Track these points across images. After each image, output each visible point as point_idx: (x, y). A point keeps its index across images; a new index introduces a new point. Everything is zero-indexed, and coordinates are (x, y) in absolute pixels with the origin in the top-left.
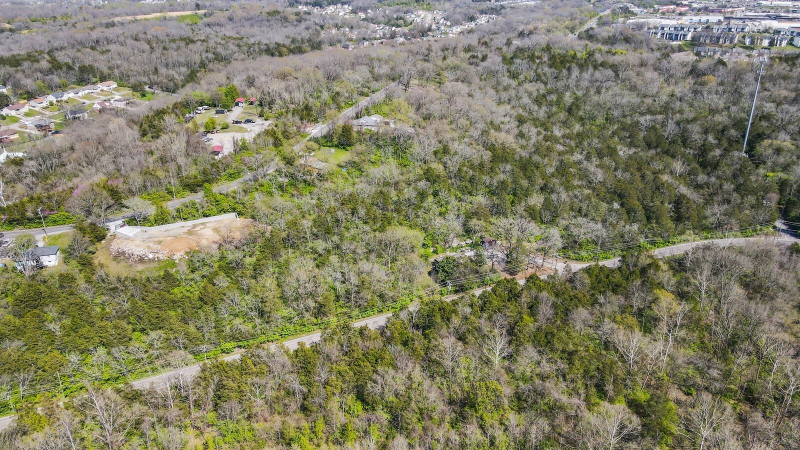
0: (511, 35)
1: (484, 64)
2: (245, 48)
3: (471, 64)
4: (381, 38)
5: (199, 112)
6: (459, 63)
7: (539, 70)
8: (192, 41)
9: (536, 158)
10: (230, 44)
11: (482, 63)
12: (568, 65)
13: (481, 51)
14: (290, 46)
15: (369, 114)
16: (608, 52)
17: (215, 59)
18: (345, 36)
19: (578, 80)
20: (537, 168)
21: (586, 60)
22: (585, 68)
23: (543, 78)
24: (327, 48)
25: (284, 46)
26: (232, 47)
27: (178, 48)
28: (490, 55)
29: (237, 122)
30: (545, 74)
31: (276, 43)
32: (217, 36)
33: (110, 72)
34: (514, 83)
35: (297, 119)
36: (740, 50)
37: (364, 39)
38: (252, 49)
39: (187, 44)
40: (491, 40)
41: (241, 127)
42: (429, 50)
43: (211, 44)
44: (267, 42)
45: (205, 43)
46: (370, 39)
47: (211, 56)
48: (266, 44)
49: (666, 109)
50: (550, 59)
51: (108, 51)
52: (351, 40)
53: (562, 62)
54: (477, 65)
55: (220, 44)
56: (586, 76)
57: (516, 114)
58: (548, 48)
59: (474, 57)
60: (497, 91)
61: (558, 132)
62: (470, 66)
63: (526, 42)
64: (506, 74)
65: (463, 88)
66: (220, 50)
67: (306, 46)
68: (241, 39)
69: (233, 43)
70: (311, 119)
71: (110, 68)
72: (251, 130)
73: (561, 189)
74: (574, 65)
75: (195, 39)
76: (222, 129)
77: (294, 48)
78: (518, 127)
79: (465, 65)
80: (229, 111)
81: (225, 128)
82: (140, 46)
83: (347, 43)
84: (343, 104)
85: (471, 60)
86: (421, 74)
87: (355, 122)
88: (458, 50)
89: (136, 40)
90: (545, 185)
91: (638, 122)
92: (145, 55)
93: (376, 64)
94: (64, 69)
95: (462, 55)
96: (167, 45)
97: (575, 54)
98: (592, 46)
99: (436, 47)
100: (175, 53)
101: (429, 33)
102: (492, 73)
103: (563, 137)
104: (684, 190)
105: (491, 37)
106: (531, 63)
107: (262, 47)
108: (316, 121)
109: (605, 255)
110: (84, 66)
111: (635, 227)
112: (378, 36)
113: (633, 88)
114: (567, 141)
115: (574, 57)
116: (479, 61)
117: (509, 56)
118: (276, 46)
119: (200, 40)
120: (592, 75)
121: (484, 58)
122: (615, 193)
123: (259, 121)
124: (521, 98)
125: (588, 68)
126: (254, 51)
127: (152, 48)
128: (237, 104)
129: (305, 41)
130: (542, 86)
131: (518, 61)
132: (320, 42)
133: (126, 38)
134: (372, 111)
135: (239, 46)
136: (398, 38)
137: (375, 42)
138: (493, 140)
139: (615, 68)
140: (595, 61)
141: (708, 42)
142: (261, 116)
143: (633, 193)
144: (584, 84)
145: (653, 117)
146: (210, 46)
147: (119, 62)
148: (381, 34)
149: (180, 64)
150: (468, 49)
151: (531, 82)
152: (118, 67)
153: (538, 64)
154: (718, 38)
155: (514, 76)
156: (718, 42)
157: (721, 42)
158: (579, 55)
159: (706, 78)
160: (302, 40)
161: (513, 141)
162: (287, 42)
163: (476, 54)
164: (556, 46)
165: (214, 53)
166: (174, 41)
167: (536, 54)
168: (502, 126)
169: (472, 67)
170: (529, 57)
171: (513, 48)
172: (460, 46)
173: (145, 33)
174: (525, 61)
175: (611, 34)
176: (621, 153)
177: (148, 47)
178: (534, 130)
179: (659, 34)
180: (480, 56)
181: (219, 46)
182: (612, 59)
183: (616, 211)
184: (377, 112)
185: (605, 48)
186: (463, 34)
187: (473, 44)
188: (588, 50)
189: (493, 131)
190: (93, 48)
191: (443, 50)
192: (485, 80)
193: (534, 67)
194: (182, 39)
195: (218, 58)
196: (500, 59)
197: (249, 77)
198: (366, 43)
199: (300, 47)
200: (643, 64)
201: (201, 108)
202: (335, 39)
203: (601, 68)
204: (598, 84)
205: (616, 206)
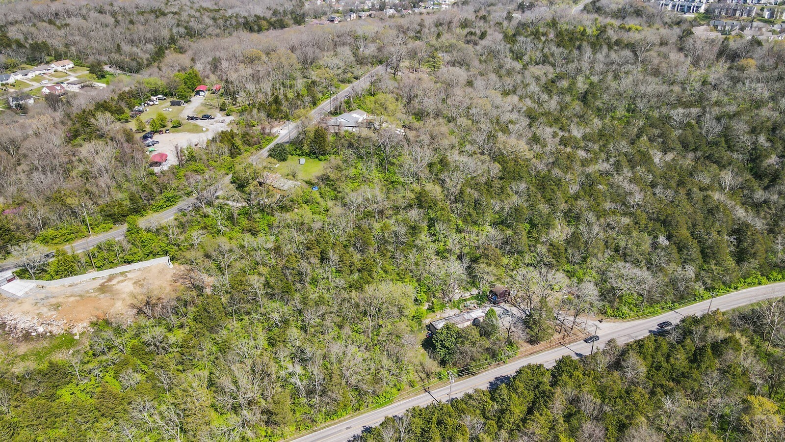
0: (511, 7)
1: (484, 42)
2: (221, 22)
3: (468, 42)
4: (369, 10)
5: (151, 103)
6: (455, 41)
7: (546, 50)
8: (164, 14)
9: (556, 172)
10: (204, 17)
11: (481, 42)
12: (578, 43)
13: (479, 26)
14: (271, 18)
15: (350, 109)
16: (621, 28)
17: (187, 34)
18: (331, 7)
19: (593, 62)
20: (558, 185)
21: (597, 37)
22: (598, 47)
23: (551, 59)
24: (310, 21)
25: (264, 19)
26: (207, 20)
27: (147, 21)
28: (489, 31)
29: (192, 118)
30: (553, 55)
31: (256, 16)
32: (191, 8)
33: (65, 50)
34: (518, 66)
35: (263, 115)
36: (761, 24)
37: (351, 11)
38: (228, 22)
39: (157, 17)
40: (489, 12)
41: (197, 126)
42: (421, 25)
43: (184, 16)
44: (246, 14)
45: (177, 17)
46: (358, 11)
47: (182, 30)
48: (244, 17)
49: (700, 100)
50: (557, 36)
51: (67, 25)
52: (337, 12)
53: (571, 40)
54: (476, 44)
55: (194, 17)
56: (600, 56)
57: (525, 108)
58: (554, 24)
59: (471, 34)
60: (500, 77)
61: (577, 132)
62: (467, 45)
63: (529, 16)
64: (509, 55)
65: (461, 74)
66: (193, 24)
67: (288, 20)
68: (217, 11)
69: (209, 16)
70: (280, 115)
71: (67, 45)
72: (207, 130)
73: (591, 217)
74: (585, 43)
75: (166, 11)
76: (174, 127)
77: (275, 22)
78: (530, 126)
79: (461, 44)
80: (186, 102)
81: (177, 126)
82: (103, 20)
83: (333, 15)
84: (320, 96)
85: (469, 38)
86: (413, 54)
87: (332, 120)
88: (454, 25)
89: (100, 12)
90: (570, 210)
91: (669, 118)
92: (108, 29)
93: (361, 44)
94: (14, 46)
95: (458, 31)
96: (135, 18)
97: (585, 30)
98: (603, 20)
99: (429, 21)
100: (141, 28)
101: (420, 4)
102: (493, 54)
103: (584, 137)
104: (741, 213)
105: (488, 9)
106: (536, 41)
107: (240, 20)
108: (286, 118)
109: (652, 310)
110: (37, 44)
111: (690, 271)
112: (366, 7)
113: (656, 73)
114: (590, 144)
115: (583, 33)
116: (477, 38)
117: (511, 33)
118: (255, 19)
119: (172, 13)
120: (607, 56)
121: (483, 36)
122: (657, 220)
123: (219, 116)
124: (528, 85)
125: (601, 47)
126: (231, 24)
127: (117, 21)
128: (198, 93)
129: (288, 13)
130: (551, 69)
131: (521, 39)
132: (304, 14)
133: (89, 10)
134: (355, 106)
135: (214, 19)
136: (388, 10)
137: (363, 14)
138: (501, 147)
139: (632, 47)
140: (608, 38)
141: (723, 14)
142: (222, 109)
143: (682, 219)
144: (599, 67)
145: (686, 111)
146: (182, 19)
147: (77, 38)
148: (370, 5)
149: (147, 41)
150: (464, 24)
151: (537, 64)
152: (75, 44)
153: (544, 42)
154: (735, 11)
155: (518, 57)
156: (735, 14)
157: (737, 15)
158: (589, 31)
159: (743, 62)
160: (285, 12)
161: (526, 147)
162: (268, 14)
163: (473, 31)
164: (563, 20)
165: (186, 28)
166: (142, 13)
167: (541, 30)
168: (510, 126)
169: (470, 46)
170: (532, 33)
171: (514, 23)
172: (455, 20)
173: (112, 5)
174: (529, 39)
175: (620, 7)
176: (657, 160)
177: (113, 20)
178: (549, 131)
179: (670, 6)
180: (478, 32)
181: (192, 19)
182: (626, 37)
183: (665, 249)
184: (360, 107)
185: (616, 23)
186: (458, 5)
187: (469, 18)
188: (599, 25)
189: (500, 134)
190: (51, 22)
191: (437, 26)
192: (485, 62)
193: (540, 46)
194: (152, 11)
195: (191, 33)
196: (501, 36)
197: (214, 59)
198: (354, 16)
199: (281, 20)
200: (663, 43)
201: (154, 98)
202: (320, 11)
203: (616, 48)
204: (614, 67)
205: (662, 240)
